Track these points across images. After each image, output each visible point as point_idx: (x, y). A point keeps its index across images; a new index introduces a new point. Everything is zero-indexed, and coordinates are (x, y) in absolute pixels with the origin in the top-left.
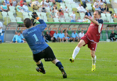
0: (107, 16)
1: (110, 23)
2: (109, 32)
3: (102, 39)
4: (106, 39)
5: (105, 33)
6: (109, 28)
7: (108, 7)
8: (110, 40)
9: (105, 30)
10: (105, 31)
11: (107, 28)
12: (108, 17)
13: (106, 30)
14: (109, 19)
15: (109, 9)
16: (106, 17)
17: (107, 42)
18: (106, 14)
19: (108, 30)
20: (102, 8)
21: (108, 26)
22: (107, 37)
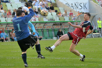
0: (53, 14)
1: (55, 21)
2: (55, 30)
3: (49, 37)
4: (53, 37)
5: (51, 31)
6: (55, 26)
7: (54, 6)
8: (56, 37)
9: (51, 28)
10: (51, 30)
11: (53, 26)
12: (53, 16)
13: (53, 28)
14: (54, 17)
15: (54, 8)
16: (51, 16)
17: (54, 39)
18: (52, 13)
19: (54, 28)
20: (47, 7)
21: (54, 25)
22: (54, 35)
